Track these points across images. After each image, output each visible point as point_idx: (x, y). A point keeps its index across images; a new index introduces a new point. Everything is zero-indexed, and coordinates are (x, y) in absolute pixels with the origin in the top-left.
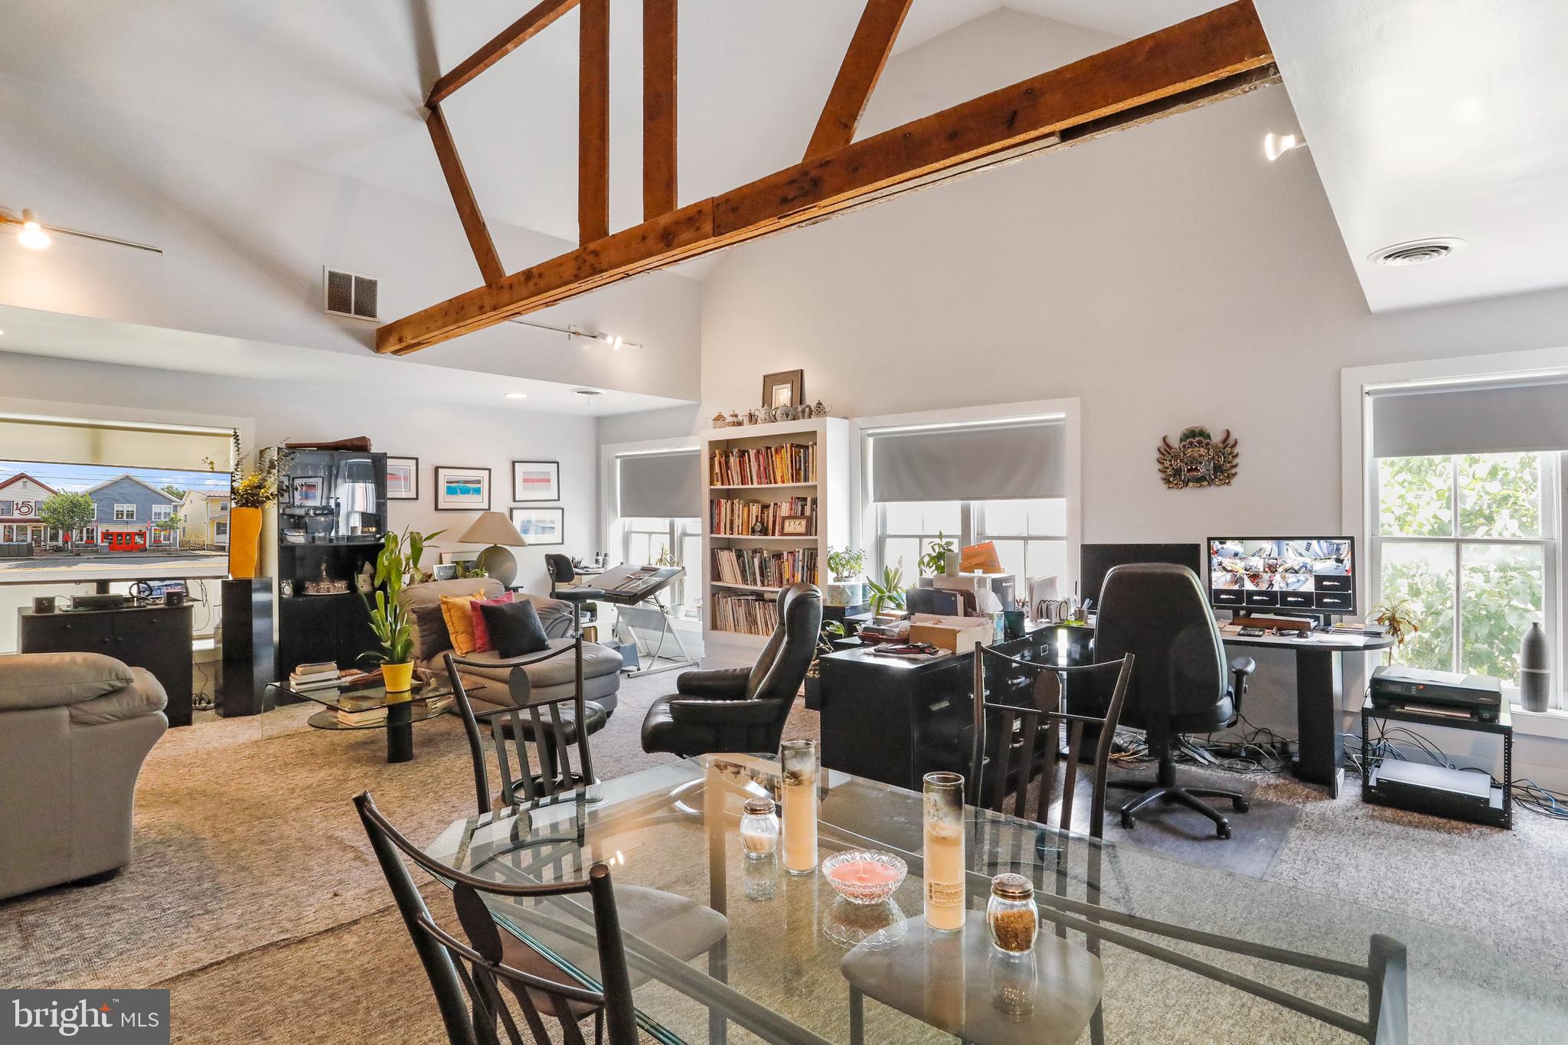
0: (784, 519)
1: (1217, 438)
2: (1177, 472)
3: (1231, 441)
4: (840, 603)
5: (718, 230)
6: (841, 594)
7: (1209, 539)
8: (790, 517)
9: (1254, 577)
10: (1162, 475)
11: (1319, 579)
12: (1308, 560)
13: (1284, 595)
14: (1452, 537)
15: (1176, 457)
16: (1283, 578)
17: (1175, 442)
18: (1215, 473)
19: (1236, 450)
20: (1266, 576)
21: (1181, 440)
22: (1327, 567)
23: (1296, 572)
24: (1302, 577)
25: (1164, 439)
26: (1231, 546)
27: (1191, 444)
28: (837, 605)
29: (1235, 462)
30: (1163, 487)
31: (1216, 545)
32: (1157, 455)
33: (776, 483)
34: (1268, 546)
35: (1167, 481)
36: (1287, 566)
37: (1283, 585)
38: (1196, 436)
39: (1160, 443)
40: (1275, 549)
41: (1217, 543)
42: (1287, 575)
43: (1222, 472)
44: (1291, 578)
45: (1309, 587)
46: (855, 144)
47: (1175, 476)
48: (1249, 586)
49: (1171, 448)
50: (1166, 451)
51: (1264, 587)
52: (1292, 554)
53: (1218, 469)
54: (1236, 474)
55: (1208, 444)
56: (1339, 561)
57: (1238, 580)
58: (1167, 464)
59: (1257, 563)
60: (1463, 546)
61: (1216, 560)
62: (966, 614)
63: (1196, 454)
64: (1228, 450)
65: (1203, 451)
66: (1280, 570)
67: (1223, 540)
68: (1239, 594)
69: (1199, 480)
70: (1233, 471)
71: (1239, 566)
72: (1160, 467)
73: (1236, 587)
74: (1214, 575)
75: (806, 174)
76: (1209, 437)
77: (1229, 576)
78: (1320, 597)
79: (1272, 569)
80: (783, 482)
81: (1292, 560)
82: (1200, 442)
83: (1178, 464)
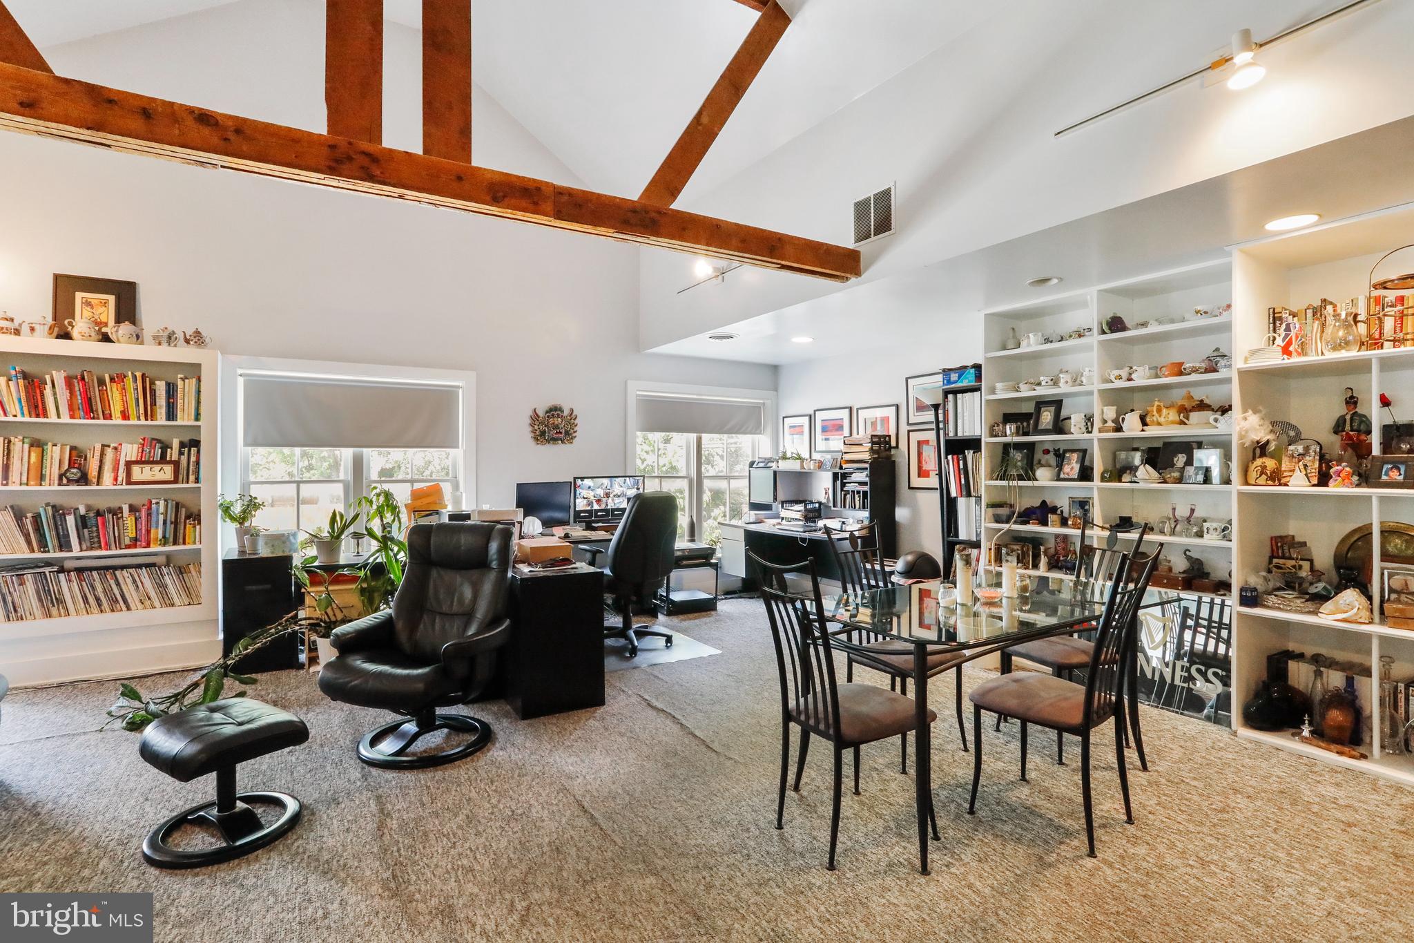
0: (129, 464)
1: (566, 413)
2: (543, 433)
3: (573, 415)
4: (283, 551)
5: (559, 215)
7: (575, 478)
8: (136, 462)
9: (599, 501)
10: (533, 435)
12: (624, 489)
13: (614, 510)
15: (541, 423)
16: (613, 500)
17: (541, 413)
18: (565, 435)
19: (576, 422)
20: (604, 500)
21: (547, 412)
22: (632, 493)
23: (619, 496)
24: (621, 499)
25: (534, 410)
26: (587, 482)
27: (553, 415)
29: (575, 429)
30: (532, 443)
31: (579, 482)
32: (529, 420)
33: (108, 416)
34: (606, 481)
35: (536, 439)
36: (614, 493)
37: (612, 504)
38: (555, 410)
39: (530, 413)
40: (609, 483)
41: (579, 480)
42: (615, 498)
43: (568, 435)
44: (617, 500)
45: (623, 504)
47: (541, 436)
48: (596, 507)
49: (539, 417)
50: (535, 417)
51: (603, 507)
52: (618, 487)
53: (566, 433)
54: (575, 437)
55: (561, 416)
56: (638, 489)
57: (590, 504)
58: (536, 427)
59: (600, 492)
61: (578, 491)
63: (556, 423)
64: (572, 420)
65: (558, 420)
66: (611, 496)
67: (582, 479)
68: (590, 512)
69: (557, 440)
70: (574, 435)
71: (591, 495)
72: (531, 429)
73: (589, 508)
74: (577, 501)
75: (647, 212)
76: (562, 411)
77: (585, 501)
79: (607, 495)
80: (125, 416)
81: (617, 489)
82: (558, 415)
83: (543, 428)
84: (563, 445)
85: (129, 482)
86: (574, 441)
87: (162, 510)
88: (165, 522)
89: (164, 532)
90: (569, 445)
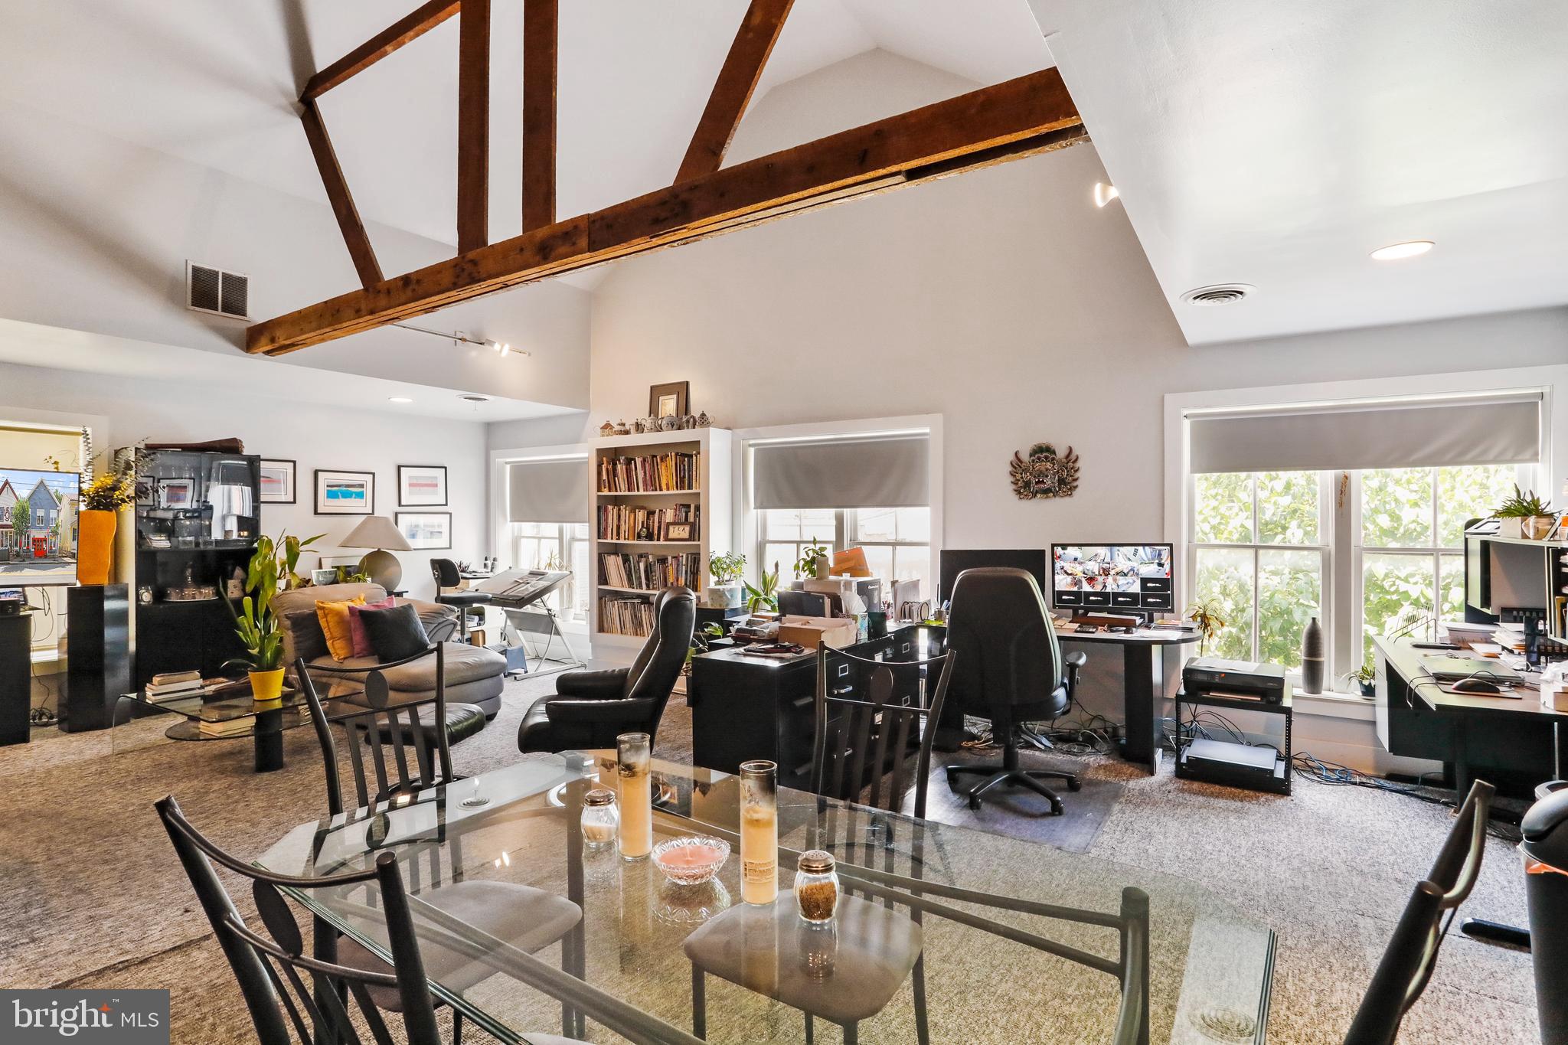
0: (668, 525)
1: (1061, 453)
2: (1027, 484)
3: (1073, 457)
4: (720, 605)
5: (593, 247)
6: (721, 597)
7: (1053, 546)
8: (674, 524)
9: (1091, 580)
10: (1014, 487)
11: (1144, 581)
12: (1135, 564)
13: (1116, 595)
14: (1252, 544)
15: (1026, 470)
16: (1115, 580)
17: (1025, 457)
18: (1060, 484)
19: (1077, 465)
20: (1100, 579)
21: (1031, 456)
22: (1151, 571)
23: (1126, 575)
24: (1129, 579)
25: (1016, 454)
26: (1072, 552)
27: (1039, 458)
28: (718, 607)
29: (1077, 476)
30: (1014, 497)
31: (1059, 551)
32: (1010, 469)
33: (661, 490)
34: (1102, 551)
35: (1018, 492)
36: (1118, 570)
37: (1115, 586)
38: (1043, 451)
39: (1012, 457)
40: (1108, 554)
41: (1060, 548)
42: (1118, 577)
43: (1065, 484)
44: (1122, 580)
45: (1136, 588)
46: (723, 171)
47: (1025, 488)
48: (1086, 588)
49: (1021, 462)
50: (1017, 465)
51: (1098, 588)
52: (1122, 559)
53: (1062, 481)
54: (1076, 487)
55: (1053, 459)
56: (1161, 565)
57: (1077, 583)
58: (1018, 476)
59: (1093, 567)
60: (1261, 552)
61: (1058, 565)
62: (833, 616)
63: (1043, 469)
64: (1070, 464)
65: (1049, 465)
66: (1112, 572)
67: (1064, 546)
68: (1077, 594)
69: (1046, 492)
70: (1075, 484)
71: (1078, 570)
72: (1012, 479)
73: (1075, 589)
74: (1057, 577)
75: (676, 196)
76: (1054, 452)
77: (1069, 579)
78: (1145, 597)
79: (1106, 572)
80: (668, 489)
81: (1122, 565)
82: (1046, 458)
83: (1027, 476)
84: (1057, 499)
85: (667, 539)
86: (1074, 493)
87: (684, 563)
88: (686, 572)
89: (686, 579)
90: (1067, 499)
